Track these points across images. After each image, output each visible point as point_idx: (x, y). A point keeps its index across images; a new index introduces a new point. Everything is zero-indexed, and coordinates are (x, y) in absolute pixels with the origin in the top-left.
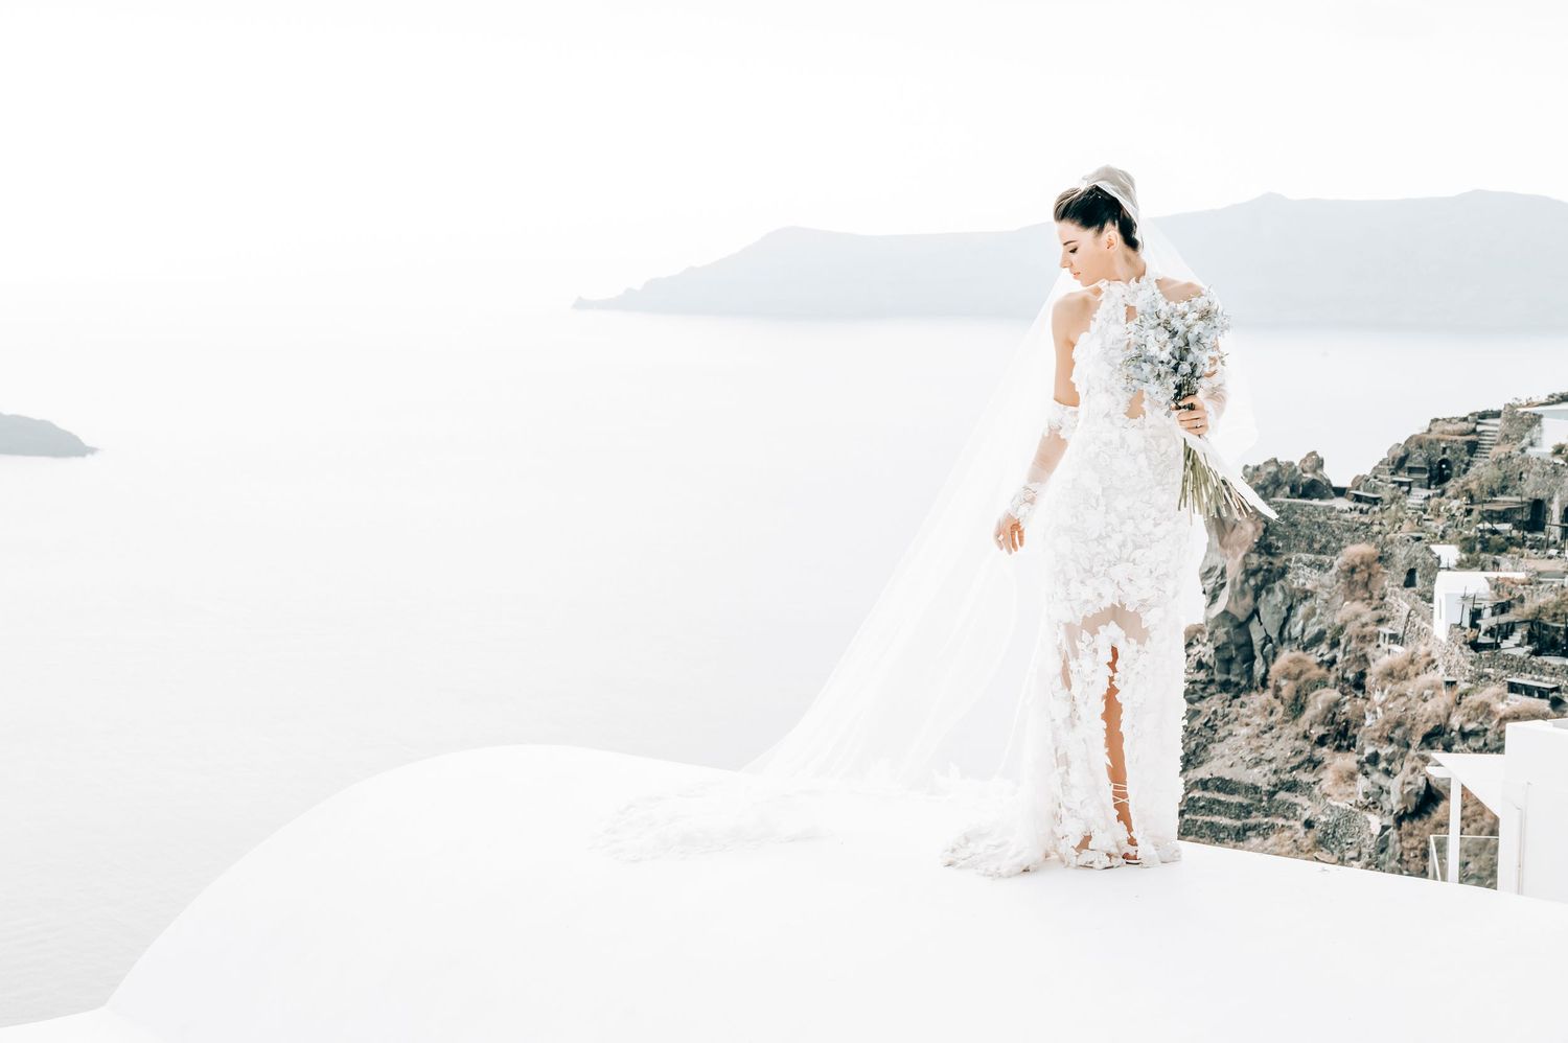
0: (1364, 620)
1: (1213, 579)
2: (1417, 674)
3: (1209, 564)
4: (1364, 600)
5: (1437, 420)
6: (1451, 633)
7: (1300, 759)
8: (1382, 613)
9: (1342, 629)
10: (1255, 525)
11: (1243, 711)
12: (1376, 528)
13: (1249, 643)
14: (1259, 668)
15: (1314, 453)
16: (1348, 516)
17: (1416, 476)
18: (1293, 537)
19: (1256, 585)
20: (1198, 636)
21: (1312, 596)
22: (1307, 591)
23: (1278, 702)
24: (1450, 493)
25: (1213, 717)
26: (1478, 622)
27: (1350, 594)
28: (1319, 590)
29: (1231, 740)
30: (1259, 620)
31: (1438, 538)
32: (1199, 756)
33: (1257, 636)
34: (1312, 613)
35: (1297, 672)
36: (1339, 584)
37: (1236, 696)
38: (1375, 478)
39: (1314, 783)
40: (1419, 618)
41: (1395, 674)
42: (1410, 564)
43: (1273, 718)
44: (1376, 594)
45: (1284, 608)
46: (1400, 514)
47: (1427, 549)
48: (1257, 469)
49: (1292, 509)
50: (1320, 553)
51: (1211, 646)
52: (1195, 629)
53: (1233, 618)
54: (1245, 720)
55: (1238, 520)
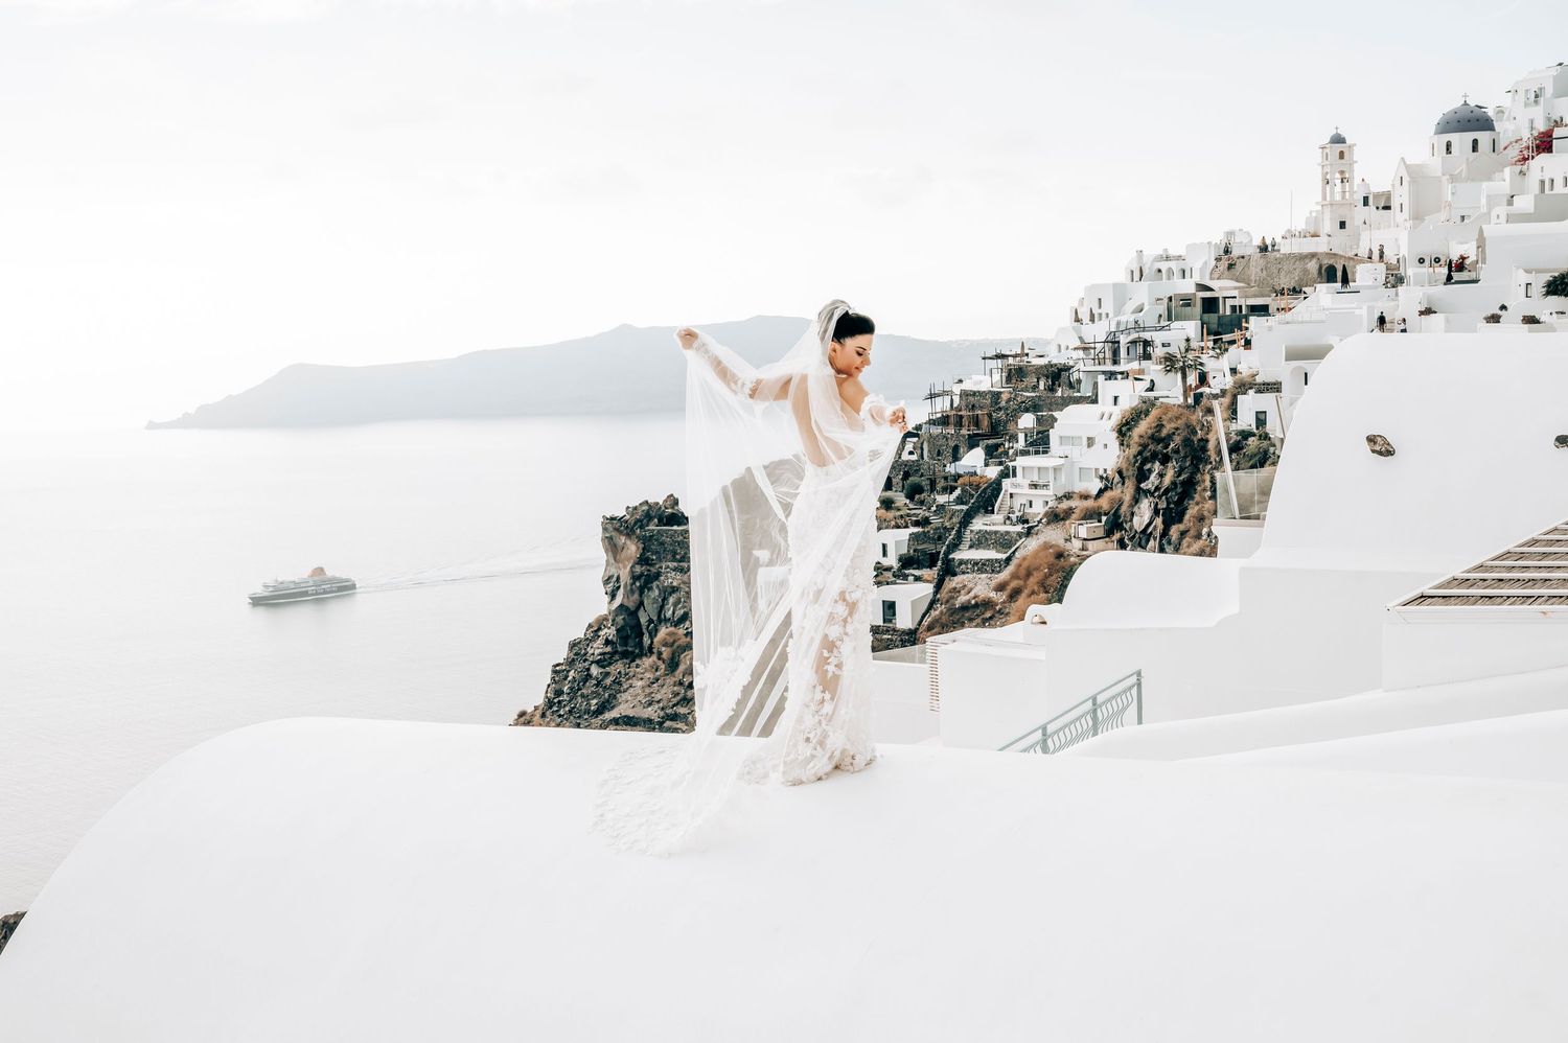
1: (612, 584)
3: (608, 574)
7: (679, 698)
10: (637, 546)
13: (639, 624)
14: (646, 640)
15: (672, 495)
18: (662, 552)
19: (640, 586)
20: (605, 622)
21: (677, 590)
22: (673, 588)
23: (661, 662)
25: (618, 676)
29: (631, 690)
30: (644, 609)
32: (611, 703)
33: (643, 620)
34: (678, 602)
35: (672, 641)
37: (633, 661)
43: (658, 673)
45: (660, 600)
48: (635, 508)
49: (660, 533)
50: (681, 561)
51: (613, 628)
52: (601, 619)
53: (627, 608)
54: (640, 676)
55: (625, 543)
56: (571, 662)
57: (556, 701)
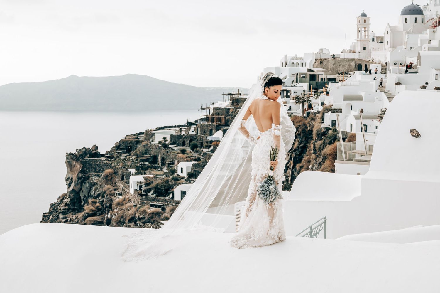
0: (111, 190)
1: (69, 181)
2: (126, 203)
3: (68, 176)
4: (110, 184)
5: (127, 135)
6: (134, 192)
8: (116, 187)
9: (105, 192)
10: (80, 165)
12: (113, 165)
13: (80, 197)
15: (95, 145)
16: (105, 162)
17: (123, 150)
18: (90, 168)
19: (81, 182)
20: (66, 196)
21: (96, 184)
22: (95, 183)
24: (132, 155)
26: (142, 189)
27: (107, 183)
28: (98, 182)
30: (82, 191)
31: (130, 167)
33: (82, 196)
34: (96, 189)
36: (104, 180)
38: (112, 151)
40: (126, 188)
41: (120, 204)
42: (122, 174)
44: (114, 182)
45: (89, 188)
46: (119, 161)
47: (127, 170)
48: (80, 150)
49: (90, 161)
50: (98, 172)
51: (69, 199)
52: (64, 195)
53: (75, 191)
55: (75, 164)
56: (51, 212)
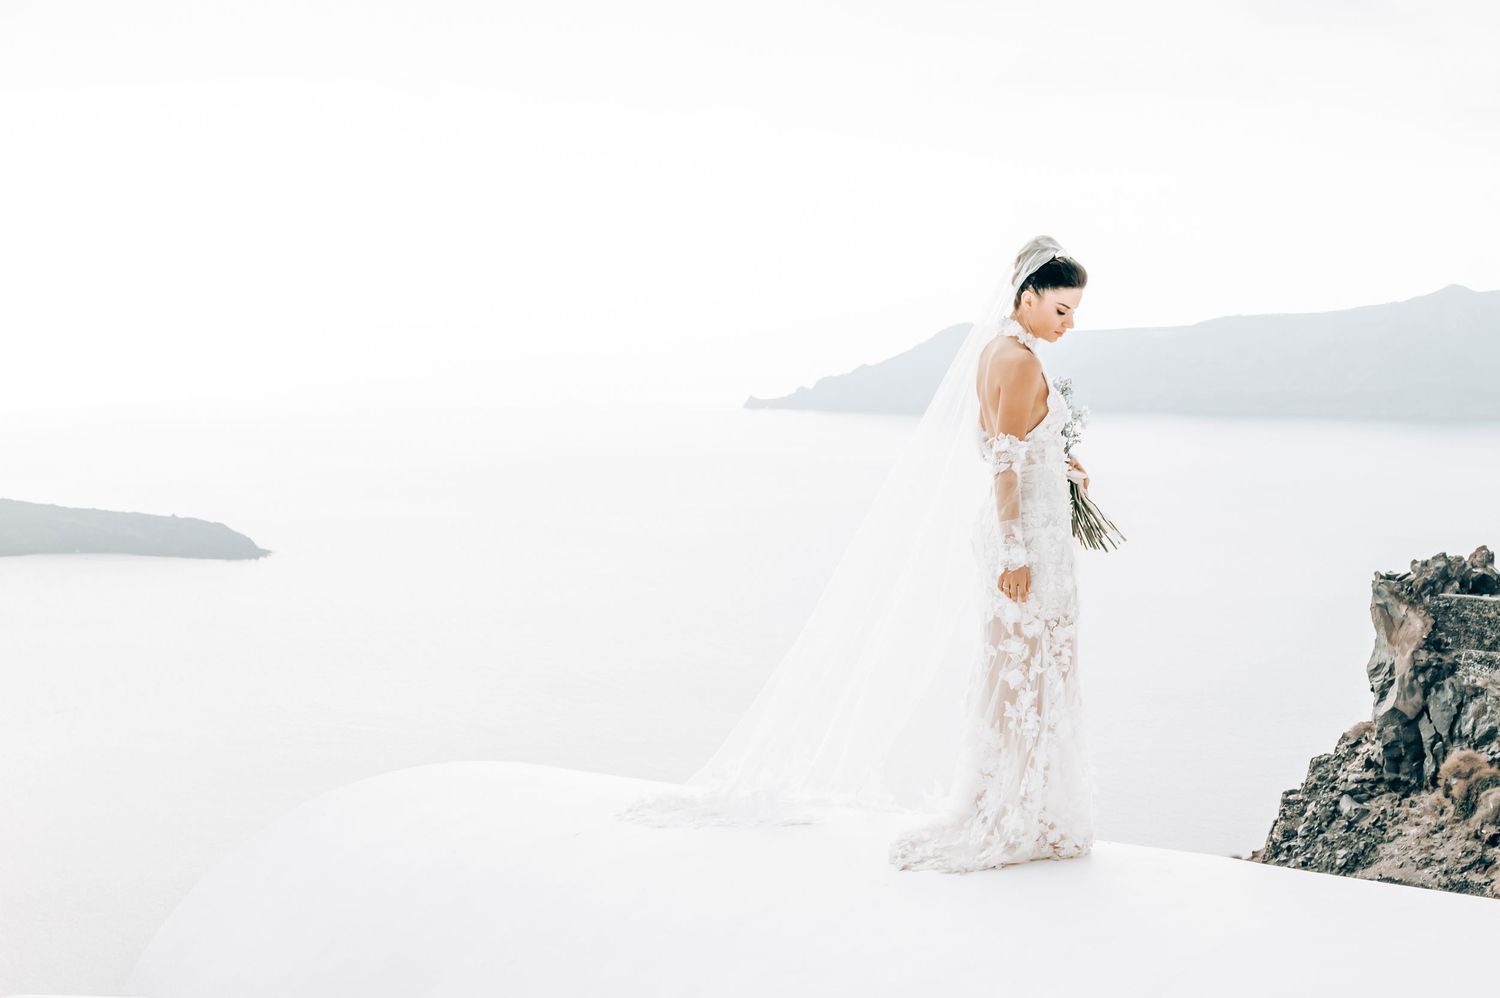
1: (1381, 677)
3: (1377, 661)
7: (1471, 859)
10: (1424, 621)
11: (1412, 810)
13: (1419, 740)
14: (1429, 766)
15: (1484, 548)
18: (1462, 633)
19: (1425, 682)
20: (1367, 734)
21: (1482, 693)
22: (1477, 688)
23: (1449, 801)
25: (1381, 817)
28: (1490, 687)
29: (1400, 840)
30: (1429, 717)
32: (1368, 857)
33: (1426, 735)
34: (1483, 710)
35: (1468, 771)
37: (1406, 795)
39: (1486, 884)
43: (1443, 818)
45: (1454, 706)
48: (1426, 564)
49: (1461, 604)
50: (1490, 649)
51: (1379, 744)
52: (1362, 727)
53: (1403, 715)
54: (1415, 820)
55: (1406, 616)
56: (1312, 790)
57: (1284, 846)
